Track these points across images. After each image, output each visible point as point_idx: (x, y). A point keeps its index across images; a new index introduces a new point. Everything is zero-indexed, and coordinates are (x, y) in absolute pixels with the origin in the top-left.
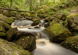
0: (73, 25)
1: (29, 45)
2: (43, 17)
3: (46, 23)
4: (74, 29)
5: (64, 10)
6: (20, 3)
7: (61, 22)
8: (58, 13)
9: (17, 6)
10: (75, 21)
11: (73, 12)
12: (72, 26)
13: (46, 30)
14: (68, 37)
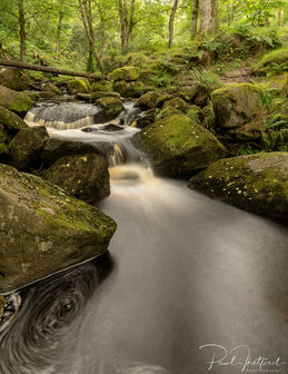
0: (234, 120)
1: (86, 183)
2: (131, 94)
3: (142, 115)
4: (234, 135)
5: (205, 71)
6: (55, 45)
7: (194, 110)
8: (182, 79)
9: (43, 55)
10: (239, 108)
11: (233, 78)
12: (229, 124)
13: (143, 137)
14: (214, 160)
